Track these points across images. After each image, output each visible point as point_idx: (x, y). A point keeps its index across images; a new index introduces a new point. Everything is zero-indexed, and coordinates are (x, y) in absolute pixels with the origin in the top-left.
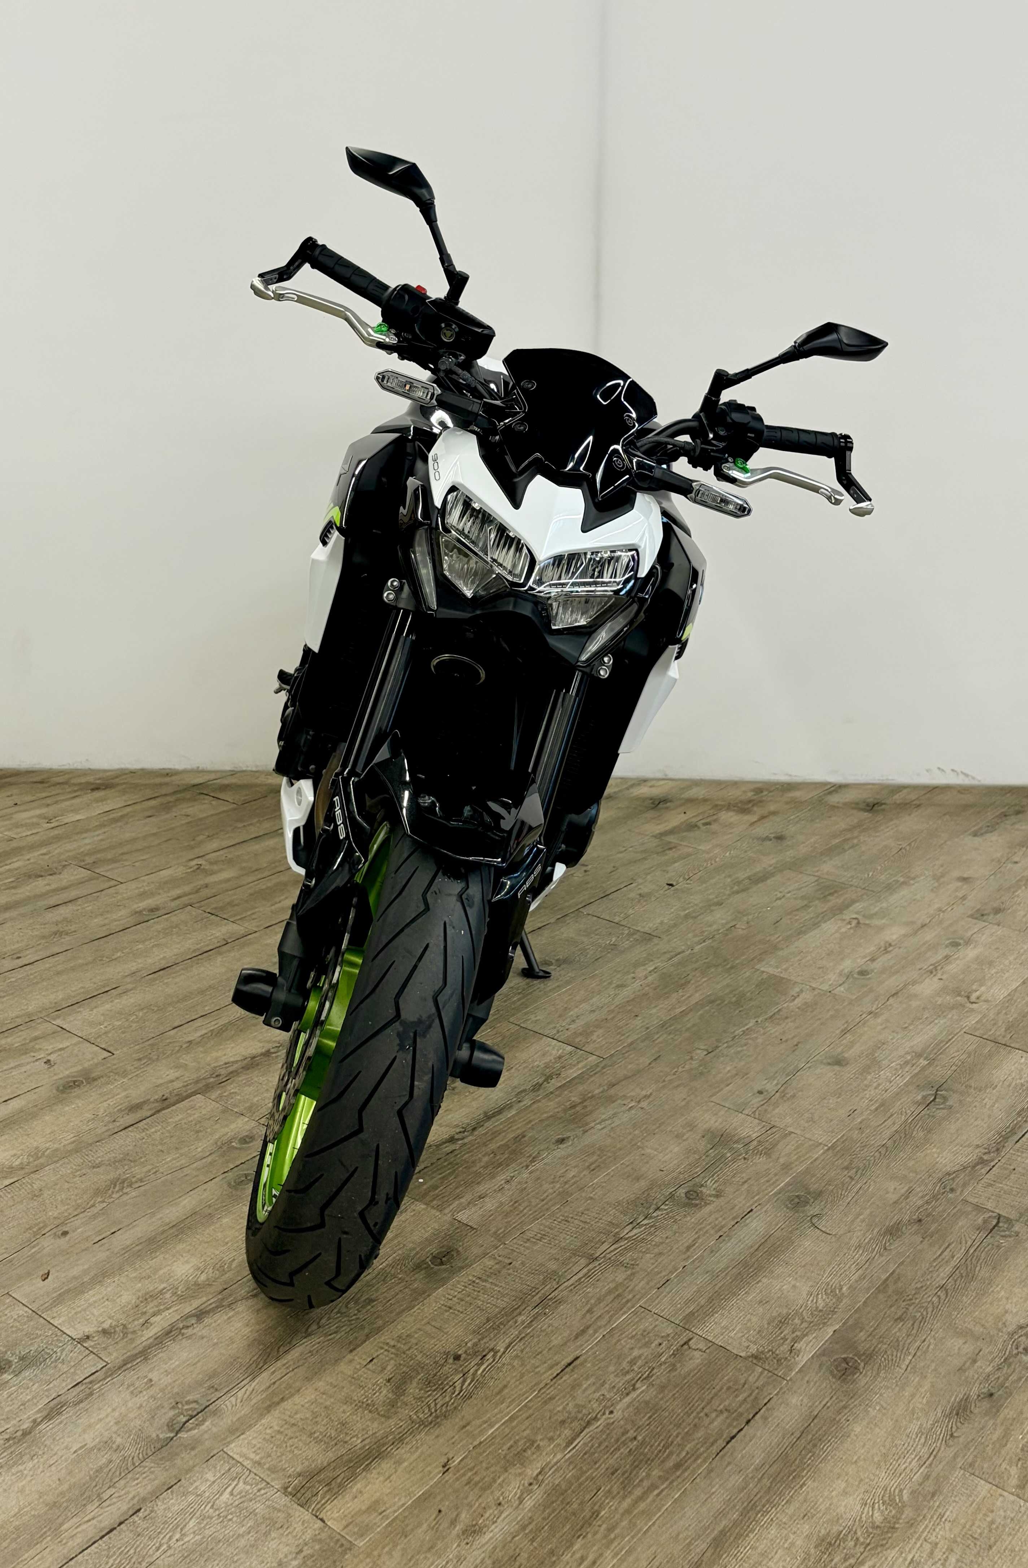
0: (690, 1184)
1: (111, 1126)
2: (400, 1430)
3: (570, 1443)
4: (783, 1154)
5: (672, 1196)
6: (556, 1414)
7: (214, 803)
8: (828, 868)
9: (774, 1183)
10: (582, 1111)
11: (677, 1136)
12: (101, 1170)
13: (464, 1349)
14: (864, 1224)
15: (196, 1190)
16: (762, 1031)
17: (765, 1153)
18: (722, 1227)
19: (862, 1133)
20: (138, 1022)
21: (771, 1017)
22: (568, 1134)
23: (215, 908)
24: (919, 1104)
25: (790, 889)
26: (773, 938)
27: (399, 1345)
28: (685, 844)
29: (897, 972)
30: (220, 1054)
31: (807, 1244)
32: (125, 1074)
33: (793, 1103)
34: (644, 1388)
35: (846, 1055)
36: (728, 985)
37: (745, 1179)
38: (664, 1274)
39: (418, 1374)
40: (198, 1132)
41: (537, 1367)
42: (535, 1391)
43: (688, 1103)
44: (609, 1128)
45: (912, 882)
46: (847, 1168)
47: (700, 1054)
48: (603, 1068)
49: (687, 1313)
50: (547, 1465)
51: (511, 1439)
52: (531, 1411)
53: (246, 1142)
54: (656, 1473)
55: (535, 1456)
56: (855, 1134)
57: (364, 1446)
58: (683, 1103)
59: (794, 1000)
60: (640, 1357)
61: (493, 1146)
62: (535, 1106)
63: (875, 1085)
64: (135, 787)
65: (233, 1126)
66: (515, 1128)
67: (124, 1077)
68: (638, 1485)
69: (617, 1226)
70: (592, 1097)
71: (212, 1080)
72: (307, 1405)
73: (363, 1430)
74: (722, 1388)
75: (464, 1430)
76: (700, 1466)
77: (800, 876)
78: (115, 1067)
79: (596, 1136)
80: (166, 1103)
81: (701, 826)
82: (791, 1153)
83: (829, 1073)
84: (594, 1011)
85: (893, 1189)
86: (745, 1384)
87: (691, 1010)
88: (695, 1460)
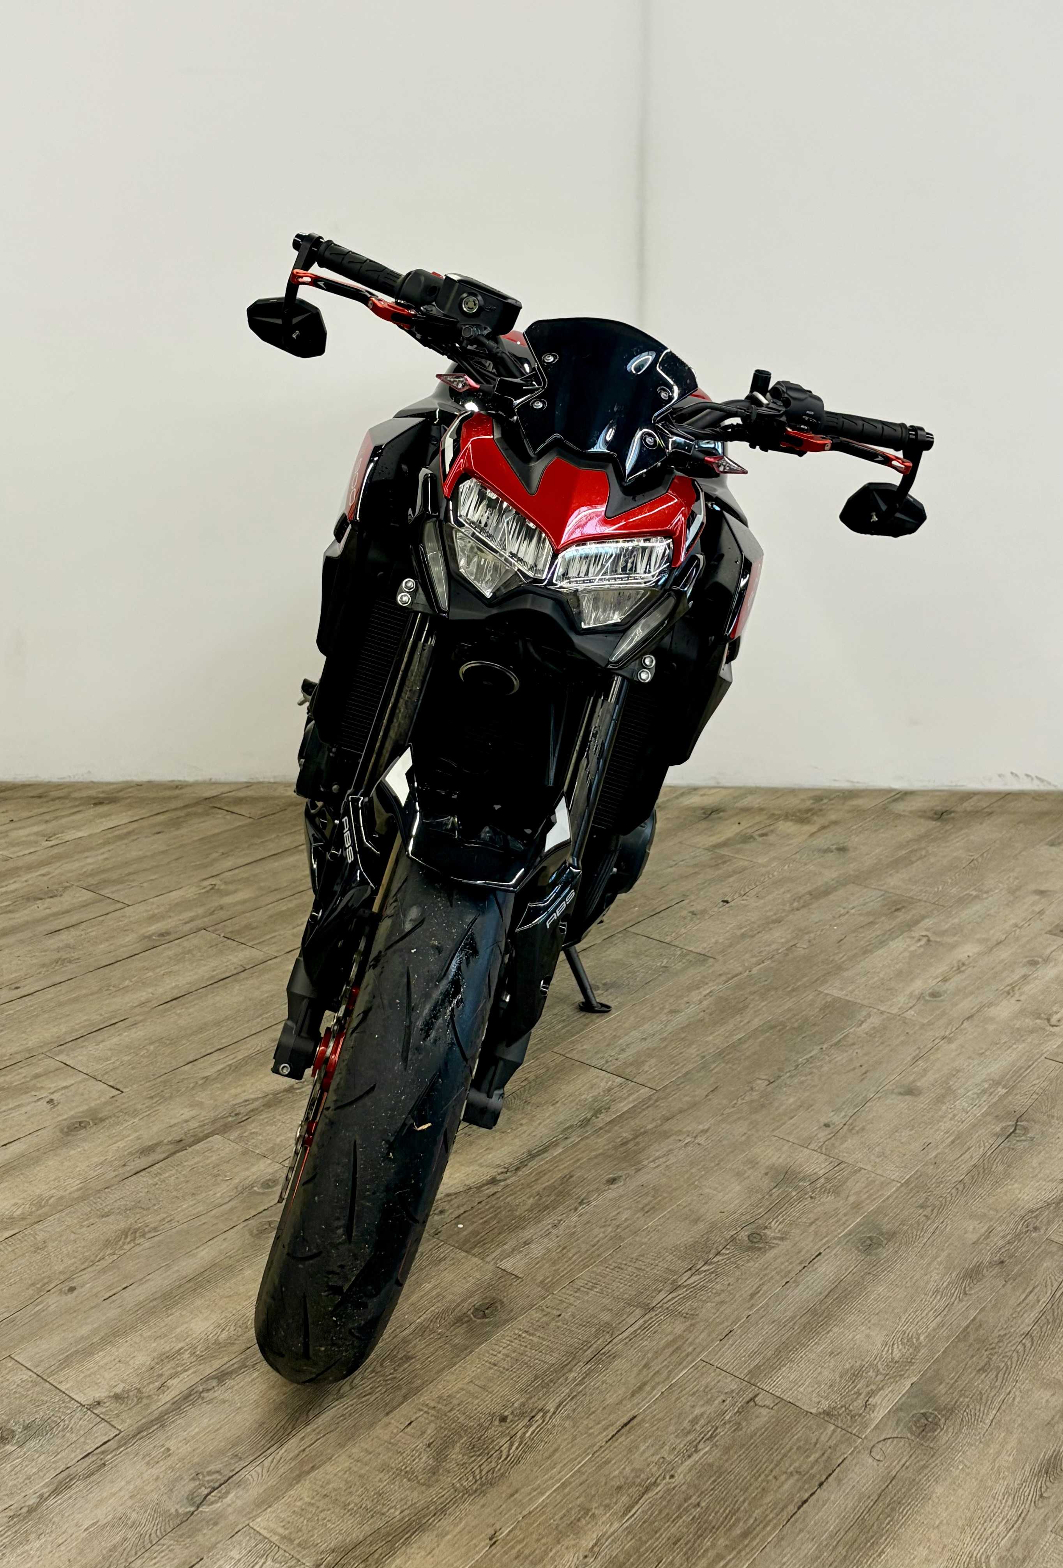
0: (753, 1226)
1: (121, 1171)
2: (442, 1500)
3: (629, 1509)
4: (853, 1192)
5: (733, 1239)
6: (612, 1479)
7: (228, 817)
8: (895, 881)
9: (844, 1223)
10: (635, 1148)
11: (738, 1174)
12: (112, 1217)
13: (510, 1410)
14: (941, 1267)
15: (215, 1240)
16: (828, 1058)
17: (833, 1191)
18: (789, 1272)
19: (937, 1168)
20: (148, 1057)
21: (836, 1044)
22: (620, 1173)
23: (232, 932)
24: (998, 1135)
25: (856, 903)
26: (837, 959)
27: (440, 1406)
28: (740, 856)
29: (972, 993)
30: (239, 1090)
31: (881, 1289)
32: (135, 1113)
33: (862, 1137)
34: (706, 1449)
35: (919, 1084)
36: (789, 1010)
37: (812, 1220)
38: (726, 1324)
39: (461, 1437)
40: (216, 1176)
41: (591, 1428)
42: (588, 1454)
43: (748, 1137)
44: (663, 1166)
45: (985, 896)
46: (922, 1206)
47: (761, 1085)
48: (656, 1101)
49: (752, 1366)
50: (603, 1535)
51: (562, 1507)
52: (584, 1477)
53: (269, 1187)
54: (722, 1542)
55: (590, 1526)
56: (930, 1170)
57: (403, 1518)
58: (744, 1138)
59: (861, 1025)
60: (702, 1415)
61: (538, 1188)
62: (584, 1143)
63: (950, 1116)
64: (141, 802)
65: (254, 1169)
66: (561, 1167)
67: (135, 1117)
68: (703, 1555)
69: (675, 1272)
70: (645, 1132)
71: (230, 1119)
72: (340, 1474)
73: (402, 1500)
74: (791, 1449)
75: (512, 1499)
76: (769, 1534)
77: (865, 890)
78: (123, 1107)
79: (649, 1176)
80: (181, 1144)
81: (757, 837)
82: (861, 1191)
83: (902, 1104)
84: (645, 1039)
85: (972, 1229)
86: (816, 1443)
87: (750, 1037)
88: (764, 1527)
